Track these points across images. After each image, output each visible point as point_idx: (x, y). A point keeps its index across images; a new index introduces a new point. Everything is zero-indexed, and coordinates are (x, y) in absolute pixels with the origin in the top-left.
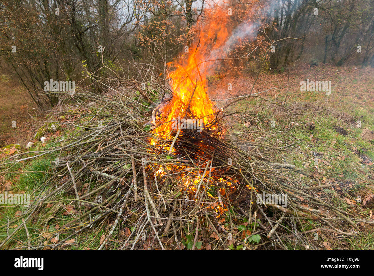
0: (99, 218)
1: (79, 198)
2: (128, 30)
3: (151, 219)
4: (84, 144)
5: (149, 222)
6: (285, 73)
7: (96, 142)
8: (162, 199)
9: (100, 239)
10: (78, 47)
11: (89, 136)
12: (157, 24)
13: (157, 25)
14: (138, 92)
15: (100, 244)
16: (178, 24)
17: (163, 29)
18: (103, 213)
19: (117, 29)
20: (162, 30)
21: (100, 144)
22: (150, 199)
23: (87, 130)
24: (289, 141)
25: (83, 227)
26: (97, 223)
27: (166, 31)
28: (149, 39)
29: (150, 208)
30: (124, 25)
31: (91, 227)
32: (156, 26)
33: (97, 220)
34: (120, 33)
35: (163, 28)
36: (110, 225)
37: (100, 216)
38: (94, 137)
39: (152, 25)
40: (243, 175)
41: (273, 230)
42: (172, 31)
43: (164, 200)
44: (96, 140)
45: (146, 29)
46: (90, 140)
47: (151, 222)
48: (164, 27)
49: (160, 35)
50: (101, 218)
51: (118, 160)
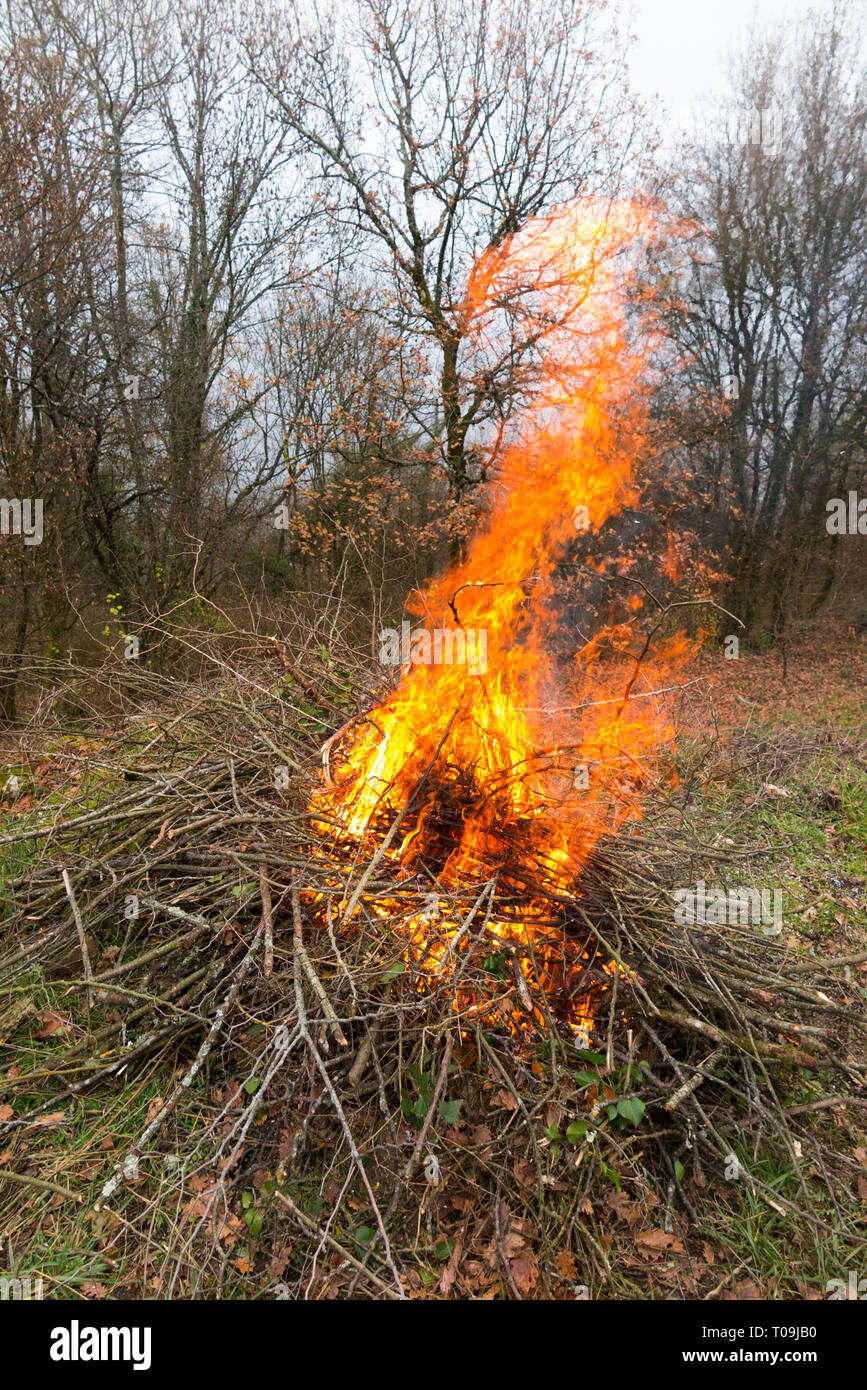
0: (148, 1043)
1: (92, 978)
2: (261, 505)
3: (310, 1027)
4: (118, 820)
5: (302, 1039)
6: (774, 652)
7: (157, 815)
8: (347, 973)
9: (146, 1110)
10: (96, 552)
11: (135, 798)
12: (355, 487)
13: (353, 491)
14: (286, 678)
15: (146, 1123)
16: (419, 489)
17: (373, 505)
18: (163, 1027)
19: (226, 500)
20: (370, 508)
21: (166, 823)
22: (311, 972)
23: (131, 778)
24: (755, 838)
25: (93, 1071)
26: (139, 1060)
27: (384, 512)
28: (325, 531)
29: (310, 997)
30: (250, 489)
31: (119, 1073)
32: (350, 494)
33: (140, 1049)
34: (233, 514)
35: (372, 501)
36: (180, 1073)
37: (152, 1038)
38: (150, 800)
39: (336, 492)
40: (590, 924)
41: (685, 1090)
42: (402, 511)
43: (351, 977)
44: (154, 809)
45: (316, 503)
46: (138, 809)
47: (309, 1039)
48: (375, 497)
49: (363, 521)
50: (153, 1043)
51: (216, 873)
